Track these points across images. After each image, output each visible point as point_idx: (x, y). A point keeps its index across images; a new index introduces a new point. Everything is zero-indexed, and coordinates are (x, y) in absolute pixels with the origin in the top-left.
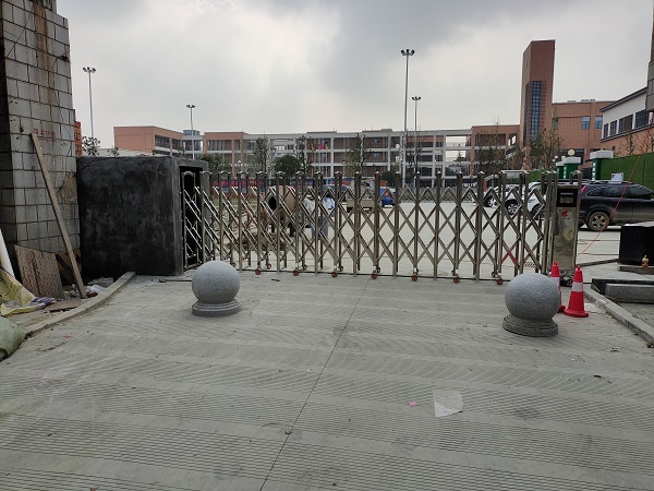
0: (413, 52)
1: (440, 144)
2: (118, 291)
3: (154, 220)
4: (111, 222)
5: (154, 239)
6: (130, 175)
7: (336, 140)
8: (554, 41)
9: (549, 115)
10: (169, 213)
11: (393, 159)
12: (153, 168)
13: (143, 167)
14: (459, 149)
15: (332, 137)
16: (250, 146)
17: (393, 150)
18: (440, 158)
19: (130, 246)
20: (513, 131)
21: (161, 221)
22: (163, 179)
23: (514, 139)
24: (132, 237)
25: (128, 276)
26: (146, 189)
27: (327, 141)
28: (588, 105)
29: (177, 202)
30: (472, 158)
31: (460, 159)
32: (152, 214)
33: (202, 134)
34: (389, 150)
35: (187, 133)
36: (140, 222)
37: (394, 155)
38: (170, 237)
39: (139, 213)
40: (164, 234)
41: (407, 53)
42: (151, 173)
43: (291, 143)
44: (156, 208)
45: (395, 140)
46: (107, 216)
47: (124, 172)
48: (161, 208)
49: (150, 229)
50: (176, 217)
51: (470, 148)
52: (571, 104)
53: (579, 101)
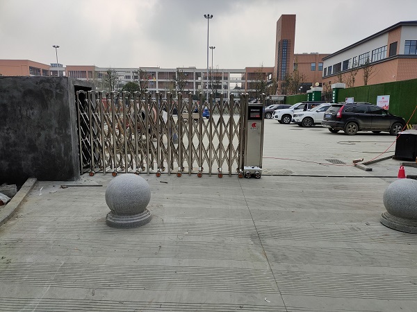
0: (212, 16)
1: (226, 78)
2: (24, 200)
3: (52, 133)
4: (12, 135)
5: (53, 150)
6: (28, 92)
7: (159, 73)
8: (295, 15)
9: (292, 61)
10: (67, 127)
11: (197, 87)
12: (51, 87)
13: (41, 85)
14: (237, 82)
15: (157, 71)
16: (100, 75)
17: (197, 81)
18: (226, 87)
19: (31, 156)
20: (270, 71)
21: (59, 134)
22: (60, 97)
23: (270, 76)
24: (32, 147)
25: (30, 182)
26: (45, 105)
27: (154, 74)
28: (314, 56)
29: (73, 117)
30: (246, 87)
31: (237, 88)
32: (51, 127)
33: (64, 66)
34: (194, 81)
35: (53, 65)
36: (39, 135)
37: (197, 84)
38: (68, 148)
39: (39, 127)
40: (62, 145)
41: (209, 17)
42: (48, 92)
43: (128, 74)
44: (54, 122)
45: (198, 75)
46: (8, 129)
47: (23, 90)
48: (59, 122)
49: (49, 142)
50: (73, 129)
51: (244, 81)
52: (305, 55)
53: (309, 53)
